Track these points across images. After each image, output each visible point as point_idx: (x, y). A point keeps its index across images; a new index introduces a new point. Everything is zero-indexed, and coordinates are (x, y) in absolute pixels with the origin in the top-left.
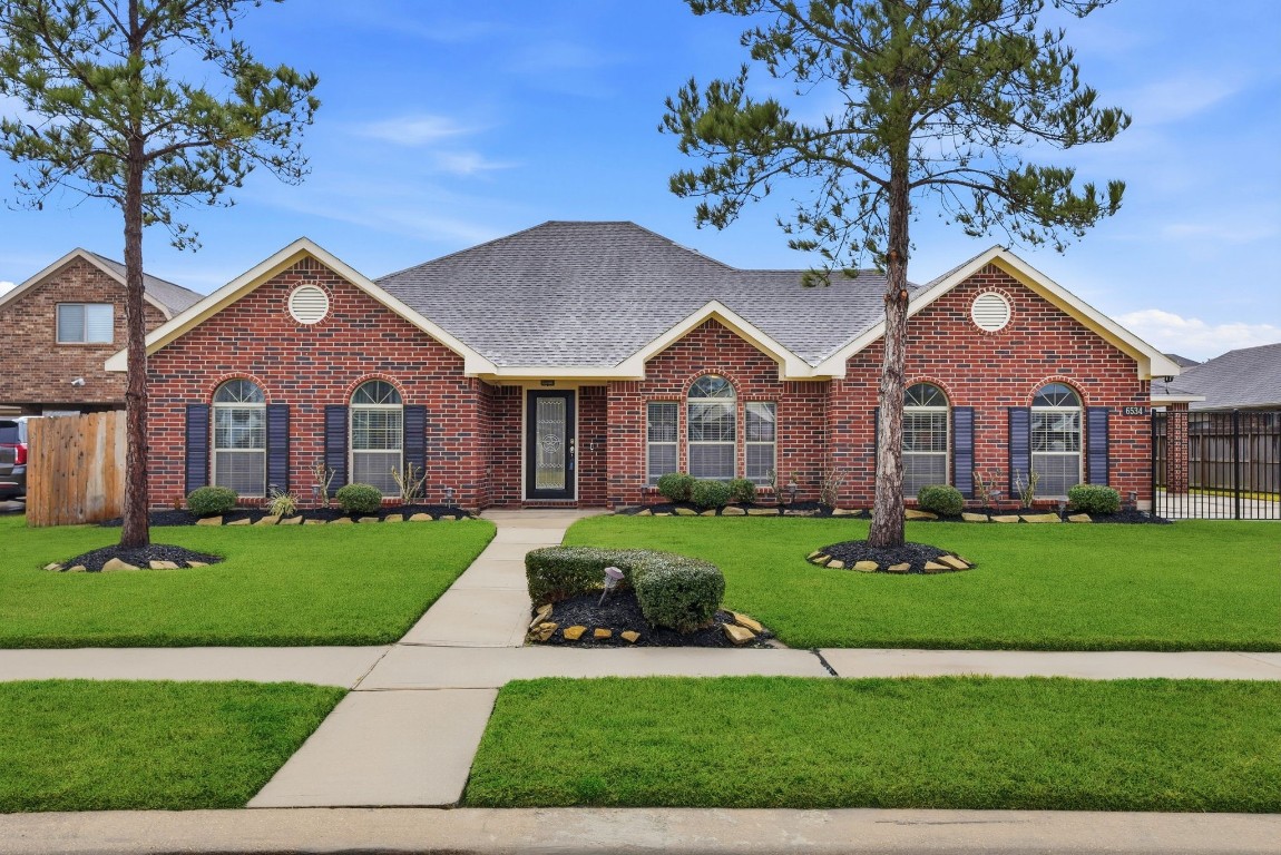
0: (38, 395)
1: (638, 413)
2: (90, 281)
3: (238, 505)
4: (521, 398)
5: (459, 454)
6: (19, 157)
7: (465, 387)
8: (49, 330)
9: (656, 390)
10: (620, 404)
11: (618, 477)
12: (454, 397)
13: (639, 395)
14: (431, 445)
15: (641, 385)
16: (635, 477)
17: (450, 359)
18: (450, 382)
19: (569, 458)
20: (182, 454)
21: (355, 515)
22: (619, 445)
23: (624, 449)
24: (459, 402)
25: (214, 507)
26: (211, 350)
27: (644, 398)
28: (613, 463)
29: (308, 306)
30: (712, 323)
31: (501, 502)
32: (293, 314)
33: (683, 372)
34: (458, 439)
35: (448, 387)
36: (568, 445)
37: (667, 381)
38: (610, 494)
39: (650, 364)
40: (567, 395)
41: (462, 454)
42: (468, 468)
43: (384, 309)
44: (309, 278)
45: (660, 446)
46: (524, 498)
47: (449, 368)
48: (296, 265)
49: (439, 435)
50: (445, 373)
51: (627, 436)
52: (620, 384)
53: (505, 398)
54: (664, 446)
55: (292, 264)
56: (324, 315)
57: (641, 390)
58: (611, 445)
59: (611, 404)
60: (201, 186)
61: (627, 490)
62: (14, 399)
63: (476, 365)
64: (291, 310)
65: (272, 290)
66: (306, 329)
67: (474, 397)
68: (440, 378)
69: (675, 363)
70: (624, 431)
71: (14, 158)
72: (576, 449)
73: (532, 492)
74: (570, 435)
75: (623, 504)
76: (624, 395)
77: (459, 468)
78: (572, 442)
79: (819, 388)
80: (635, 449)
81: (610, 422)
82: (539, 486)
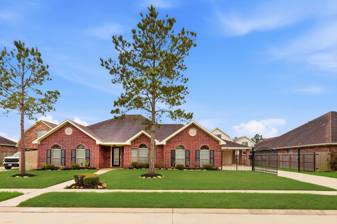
0: (33, 147)
1: (130, 151)
2: (43, 126)
3: (55, 167)
4: (111, 148)
5: (96, 158)
6: (5, 108)
7: (97, 146)
8: (35, 135)
9: (133, 147)
11: (126, 162)
12: (95, 148)
13: (130, 148)
14: (91, 157)
15: (130, 146)
16: (129, 163)
17: (94, 141)
19: (120, 159)
20: (46, 158)
21: (74, 169)
23: (127, 157)
25: (49, 168)
26: (51, 140)
28: (125, 160)
29: (69, 131)
30: (143, 135)
31: (107, 167)
32: (66, 133)
33: (138, 143)
34: (96, 156)
36: (120, 157)
37: (135, 145)
38: (124, 166)
39: (132, 142)
40: (119, 147)
42: (97, 161)
43: (82, 132)
44: (69, 127)
46: (111, 166)
48: (67, 124)
49: (92, 155)
50: (93, 144)
52: (126, 146)
53: (108, 148)
54: (134, 157)
55: (66, 124)
56: (71, 133)
58: (124, 157)
59: (125, 149)
60: (41, 112)
62: (29, 148)
63: (98, 142)
64: (66, 132)
65: (62, 128)
66: (68, 136)
67: (98, 148)
69: (136, 142)
70: (127, 154)
71: (4, 109)
72: (121, 157)
73: (113, 165)
74: (120, 155)
76: (127, 148)
77: (95, 161)
79: (161, 146)
80: (129, 158)
81: (124, 152)
82: (114, 164)
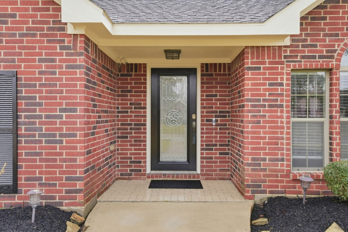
1: (281, 85)
4: (145, 75)
5: (61, 135)
7: (68, 48)
9: (303, 57)
10: (259, 74)
11: (257, 159)
12: (54, 61)
13: (282, 63)
14: (25, 124)
15: (285, 51)
16: (277, 160)
17: (48, 10)
18: (49, 41)
22: (259, 122)
23: (264, 127)
24: (61, 67)
27: (288, 66)
28: (252, 143)
31: (126, 175)
33: (337, 35)
34: (61, 117)
35: (46, 48)
37: (316, 46)
41: (65, 136)
42: (73, 154)
45: (305, 123)
47: (48, 23)
49: (35, 110)
50: (42, 29)
51: (268, 111)
53: (131, 75)
54: (309, 123)
57: (285, 57)
58: (249, 122)
61: (268, 176)
68: (35, 35)
69: (325, 24)
70: (264, 106)
72: (198, 125)
75: (264, 192)
76: (264, 63)
77: (61, 154)
78: (194, 117)
80: (277, 127)
